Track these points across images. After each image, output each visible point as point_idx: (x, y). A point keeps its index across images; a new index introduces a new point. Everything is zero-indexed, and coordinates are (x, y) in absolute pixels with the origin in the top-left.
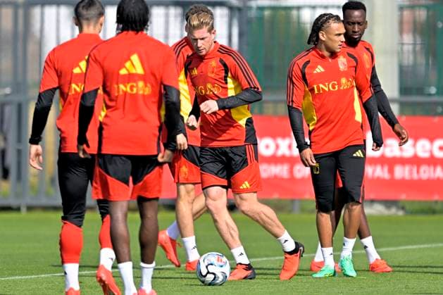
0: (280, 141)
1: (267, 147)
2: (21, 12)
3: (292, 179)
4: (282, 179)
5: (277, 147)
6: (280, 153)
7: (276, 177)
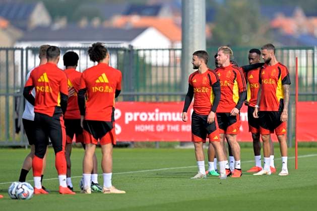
0: (149, 114)
1: (143, 117)
2: (25, 52)
3: (156, 132)
4: (150, 132)
5: (148, 117)
6: (149, 119)
7: (148, 131)
